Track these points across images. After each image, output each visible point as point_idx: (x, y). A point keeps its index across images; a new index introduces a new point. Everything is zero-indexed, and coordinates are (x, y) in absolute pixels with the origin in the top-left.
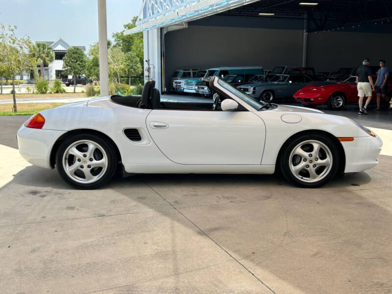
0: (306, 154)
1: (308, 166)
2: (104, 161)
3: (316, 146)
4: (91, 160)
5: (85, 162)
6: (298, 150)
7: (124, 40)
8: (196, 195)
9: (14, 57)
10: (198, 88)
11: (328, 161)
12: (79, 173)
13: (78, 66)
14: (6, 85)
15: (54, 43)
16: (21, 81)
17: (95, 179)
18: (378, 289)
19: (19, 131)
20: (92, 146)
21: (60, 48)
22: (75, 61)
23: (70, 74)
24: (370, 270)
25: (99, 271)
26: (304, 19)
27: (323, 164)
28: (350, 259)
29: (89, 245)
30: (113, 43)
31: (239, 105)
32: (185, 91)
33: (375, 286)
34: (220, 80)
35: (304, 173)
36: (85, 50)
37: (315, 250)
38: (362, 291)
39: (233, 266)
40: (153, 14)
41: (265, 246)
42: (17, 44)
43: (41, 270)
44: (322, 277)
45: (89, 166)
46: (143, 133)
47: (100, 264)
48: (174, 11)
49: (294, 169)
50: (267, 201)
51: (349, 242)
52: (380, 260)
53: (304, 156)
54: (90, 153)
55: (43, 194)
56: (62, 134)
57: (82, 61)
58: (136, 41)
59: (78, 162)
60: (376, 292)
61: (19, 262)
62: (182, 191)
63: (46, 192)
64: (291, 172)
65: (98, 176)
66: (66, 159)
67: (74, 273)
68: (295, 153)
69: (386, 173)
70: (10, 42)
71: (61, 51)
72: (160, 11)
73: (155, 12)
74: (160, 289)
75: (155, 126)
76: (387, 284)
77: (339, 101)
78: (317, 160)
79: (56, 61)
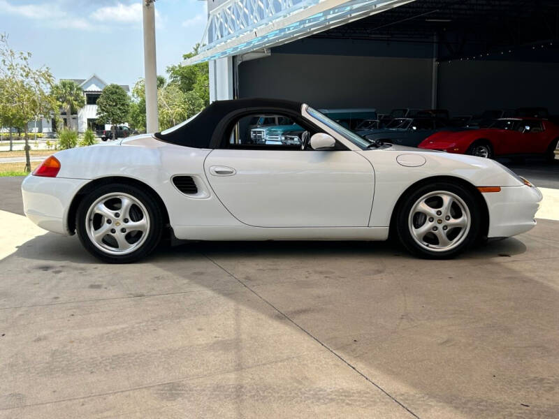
0: (433, 211)
1: (435, 228)
2: (145, 222)
3: (447, 199)
4: (126, 221)
5: (117, 224)
6: (422, 206)
7: (183, 77)
8: (277, 270)
9: (27, 96)
10: (286, 138)
11: (464, 220)
12: (109, 240)
13: (118, 112)
14: (18, 139)
15: (85, 82)
16: (39, 134)
17: (133, 248)
18: (535, 386)
19: (24, 182)
20: (127, 201)
21: (93, 88)
22: (114, 104)
23: (107, 122)
24: (524, 361)
25: (131, 365)
26: (433, 42)
27: (457, 224)
28: (495, 348)
29: (118, 332)
30: (168, 80)
31: (337, 141)
32: (267, 143)
33: (532, 383)
34: (309, 108)
35: (431, 238)
36: (129, 90)
37: (445, 337)
38: (511, 389)
39: (325, 358)
40: (222, 37)
41: (372, 332)
42: (32, 78)
43: (47, 365)
44: (454, 371)
45: (123, 230)
46: (200, 182)
47: (133, 356)
48: (251, 31)
49: (415, 233)
50: (378, 276)
51: (493, 327)
52: (539, 349)
53: (430, 214)
54: (124, 211)
55: (57, 269)
56: (84, 184)
57: (123, 105)
58: (200, 78)
59: (108, 225)
60: (532, 389)
61: (17, 355)
62: (257, 265)
63: (62, 267)
64: (411, 237)
65: (136, 244)
66: (90, 220)
67: (94, 367)
68: (417, 211)
69: (547, 241)
70: (22, 75)
71: (95, 92)
72: (231, 32)
73: (225, 33)
74: (217, 387)
75: (217, 172)
76: (549, 380)
77: (483, 152)
78: (448, 220)
79: (89, 106)
